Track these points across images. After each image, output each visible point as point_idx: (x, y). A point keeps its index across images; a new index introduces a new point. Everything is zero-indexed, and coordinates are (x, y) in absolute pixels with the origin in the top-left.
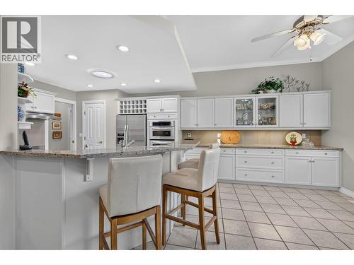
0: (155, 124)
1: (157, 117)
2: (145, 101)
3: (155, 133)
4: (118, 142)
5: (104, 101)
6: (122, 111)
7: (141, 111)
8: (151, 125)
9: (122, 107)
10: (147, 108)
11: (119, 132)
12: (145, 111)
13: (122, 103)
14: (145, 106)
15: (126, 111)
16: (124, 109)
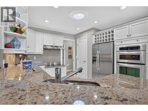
0: (121, 49)
1: (124, 43)
2: (113, 32)
3: (122, 57)
4: (93, 63)
5: (86, 37)
6: (96, 42)
7: (109, 39)
8: (118, 50)
9: (96, 39)
10: (114, 37)
11: (94, 56)
12: (113, 39)
13: (96, 36)
14: (113, 35)
15: (98, 41)
16: (97, 40)
